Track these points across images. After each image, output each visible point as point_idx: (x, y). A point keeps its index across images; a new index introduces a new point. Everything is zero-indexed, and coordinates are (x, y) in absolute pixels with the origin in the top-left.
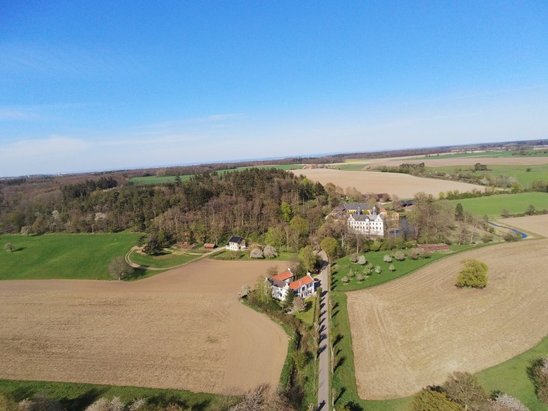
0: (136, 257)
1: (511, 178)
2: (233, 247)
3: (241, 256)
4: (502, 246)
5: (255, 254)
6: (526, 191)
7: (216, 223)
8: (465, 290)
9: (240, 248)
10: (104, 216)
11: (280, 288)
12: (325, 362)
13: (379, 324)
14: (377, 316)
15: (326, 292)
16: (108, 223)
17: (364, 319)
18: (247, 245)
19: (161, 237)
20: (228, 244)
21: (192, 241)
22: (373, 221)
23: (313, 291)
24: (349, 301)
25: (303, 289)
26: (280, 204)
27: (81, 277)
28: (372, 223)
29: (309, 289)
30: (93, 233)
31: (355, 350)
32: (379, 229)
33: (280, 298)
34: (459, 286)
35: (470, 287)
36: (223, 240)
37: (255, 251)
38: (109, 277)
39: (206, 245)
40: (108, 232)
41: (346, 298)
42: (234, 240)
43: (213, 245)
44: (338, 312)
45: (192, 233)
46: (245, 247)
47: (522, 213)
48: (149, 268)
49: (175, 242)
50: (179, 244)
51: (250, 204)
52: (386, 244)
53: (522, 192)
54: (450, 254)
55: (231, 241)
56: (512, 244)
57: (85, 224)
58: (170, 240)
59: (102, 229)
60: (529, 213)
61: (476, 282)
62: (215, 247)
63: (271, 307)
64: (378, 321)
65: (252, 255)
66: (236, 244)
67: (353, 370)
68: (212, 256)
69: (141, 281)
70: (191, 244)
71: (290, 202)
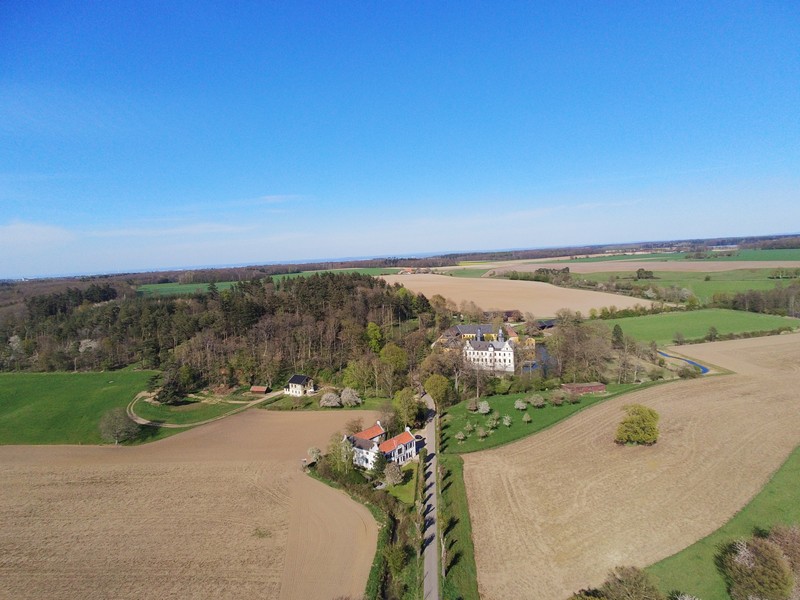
0: (143, 407)
1: (685, 289)
2: (295, 391)
3: (306, 404)
4: (676, 384)
5: (328, 400)
6: (705, 307)
7: (269, 355)
8: (628, 447)
9: (305, 392)
10: (94, 344)
11: (364, 451)
12: (432, 560)
13: (510, 500)
14: (506, 488)
15: (432, 455)
16: (101, 355)
17: (489, 493)
18: (316, 388)
19: (184, 376)
20: (288, 387)
21: (233, 382)
22: (500, 350)
23: (414, 454)
24: (466, 467)
25: (400, 451)
26: (365, 326)
27: (54, 441)
28: (497, 353)
29: (409, 451)
30: (76, 372)
31: (476, 540)
32: (507, 363)
33: (365, 465)
34: (620, 442)
35: (635, 443)
36: (280, 381)
37: (328, 396)
38: (99, 440)
39: (253, 388)
40: (100, 369)
41: (462, 463)
42: (297, 380)
43: (264, 389)
44: (450, 484)
45: (232, 370)
46: (312, 390)
47: (701, 338)
48: (163, 425)
49: (205, 384)
50: (211, 386)
51: (321, 325)
52: (518, 384)
53: (700, 308)
54: (606, 398)
55: (292, 381)
56: (689, 382)
57: (63, 357)
58: (199, 381)
59: (91, 365)
60: (711, 338)
61: (642, 436)
62: (268, 391)
63: (353, 479)
64: (509, 495)
65: (323, 402)
66: (299, 387)
67: (474, 571)
68: (263, 405)
69: (151, 445)
70: (231, 387)
71: (380, 323)
